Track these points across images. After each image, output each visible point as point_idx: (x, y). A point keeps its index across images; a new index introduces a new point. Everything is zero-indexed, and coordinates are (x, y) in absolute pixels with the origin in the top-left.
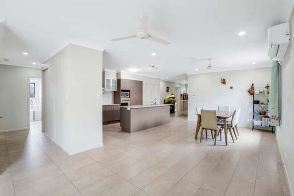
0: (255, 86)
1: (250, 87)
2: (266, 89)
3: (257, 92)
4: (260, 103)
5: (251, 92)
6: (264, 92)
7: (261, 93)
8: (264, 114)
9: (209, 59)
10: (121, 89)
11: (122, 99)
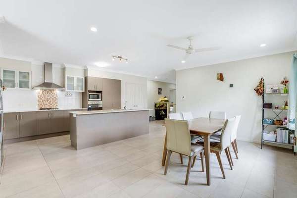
0: (265, 82)
1: (258, 84)
2: (283, 86)
3: (268, 90)
4: (273, 106)
5: (260, 91)
6: (279, 89)
7: (275, 91)
8: (279, 123)
9: (189, 38)
10: (88, 90)
11: (89, 103)
